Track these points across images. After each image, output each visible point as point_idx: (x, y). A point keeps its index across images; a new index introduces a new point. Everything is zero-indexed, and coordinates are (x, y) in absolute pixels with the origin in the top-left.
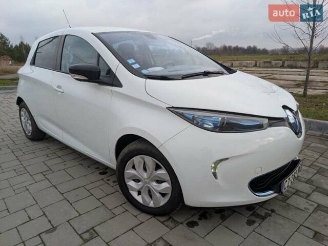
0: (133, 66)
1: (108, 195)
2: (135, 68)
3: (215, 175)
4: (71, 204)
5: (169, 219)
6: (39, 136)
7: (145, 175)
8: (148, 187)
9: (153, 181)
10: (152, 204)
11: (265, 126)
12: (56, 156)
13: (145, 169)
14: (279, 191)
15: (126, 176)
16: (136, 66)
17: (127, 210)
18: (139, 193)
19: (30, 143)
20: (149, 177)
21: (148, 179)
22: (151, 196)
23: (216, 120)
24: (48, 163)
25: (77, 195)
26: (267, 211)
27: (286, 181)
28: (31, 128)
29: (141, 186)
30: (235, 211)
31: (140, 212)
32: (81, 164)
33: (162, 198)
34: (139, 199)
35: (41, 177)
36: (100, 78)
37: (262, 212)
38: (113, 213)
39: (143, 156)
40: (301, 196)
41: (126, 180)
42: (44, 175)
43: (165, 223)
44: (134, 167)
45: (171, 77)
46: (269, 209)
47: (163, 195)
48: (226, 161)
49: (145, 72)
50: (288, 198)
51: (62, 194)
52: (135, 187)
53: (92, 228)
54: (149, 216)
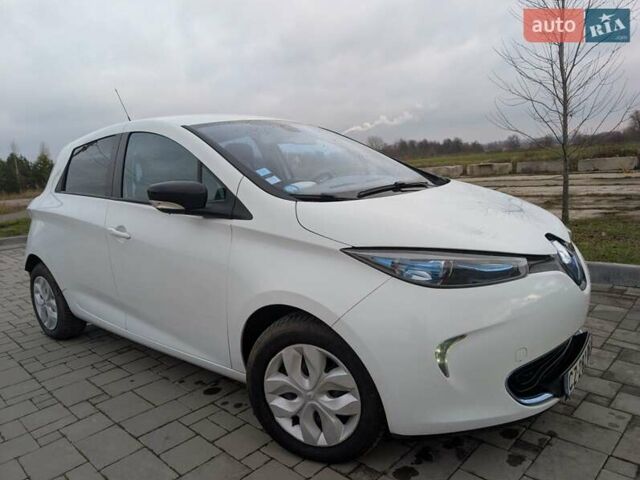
0: (267, 180)
1: (229, 432)
2: (271, 183)
3: (443, 368)
4: (158, 457)
5: (359, 466)
6: (72, 329)
7: (307, 384)
8: (313, 406)
9: (322, 393)
10: (322, 441)
11: (523, 272)
12: (112, 366)
13: (305, 372)
14: (560, 392)
15: (267, 389)
16: (274, 180)
17: (272, 459)
18: (296, 420)
19: (53, 345)
20: (315, 387)
21: (312, 390)
22: (319, 424)
23: (436, 266)
24: (98, 381)
25: (167, 438)
26: (541, 436)
27: (571, 373)
28: (55, 315)
29: (298, 407)
30: (482, 441)
31: (299, 460)
32: (164, 378)
33: (343, 426)
34: (296, 432)
35: (87, 408)
36: (207, 205)
37: (533, 439)
38: (247, 467)
39: (300, 345)
40: (598, 403)
41: (267, 396)
42: (94, 405)
43: (351, 476)
44: (282, 370)
45: (340, 196)
46: (546, 431)
47: (344, 419)
48: (462, 341)
49: (291, 189)
50: (576, 409)
51: (136, 438)
52: (287, 408)
54: (318, 465)
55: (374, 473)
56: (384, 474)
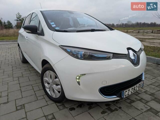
1: (40, 90)
2: (53, 26)
3: (79, 83)
4: (21, 92)
5: (62, 105)
7: (51, 81)
8: (52, 87)
9: (54, 84)
10: (54, 97)
12: (29, 70)
13: (51, 78)
14: (120, 96)
15: (44, 81)
17: (44, 98)
21: (52, 83)
22: (54, 92)
23: (81, 53)
24: (23, 73)
25: (26, 88)
26: (116, 108)
28: (22, 57)
30: (98, 105)
32: (37, 75)
33: (59, 94)
35: (17, 79)
37: (113, 108)
38: (37, 99)
39: (50, 71)
41: (44, 83)
43: (59, 107)
46: (119, 107)
47: (59, 92)
49: (57, 28)
50: (134, 102)
51: (20, 87)
52: (47, 87)
53: (24, 105)
54: (53, 102)
55: (65, 107)
56: (67, 108)
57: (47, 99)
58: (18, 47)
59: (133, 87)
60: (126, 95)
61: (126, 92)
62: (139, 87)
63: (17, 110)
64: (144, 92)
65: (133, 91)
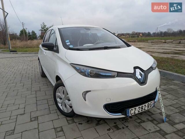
2: (67, 44)
3: (85, 99)
4: (37, 106)
5: (72, 119)
7: (63, 96)
8: (65, 102)
9: (66, 99)
10: (66, 111)
12: (47, 85)
13: (63, 93)
15: (57, 96)
17: (57, 112)
18: (61, 105)
21: (64, 98)
22: (66, 107)
23: (88, 71)
25: (42, 102)
26: (124, 126)
29: (62, 101)
31: (61, 114)
34: (61, 107)
35: (34, 93)
36: (54, 49)
37: (121, 126)
38: (50, 113)
39: (63, 87)
40: (153, 123)
41: (57, 98)
42: (36, 92)
43: (68, 121)
46: (126, 125)
48: (90, 92)
49: (71, 46)
50: (144, 122)
51: (37, 101)
52: (59, 101)
53: (37, 117)
54: (64, 116)
55: (74, 122)
56: (76, 123)
57: (59, 113)
58: (39, 61)
59: (141, 106)
60: (131, 113)
61: (132, 110)
62: (148, 106)
63: (31, 121)
64: (159, 113)
65: (140, 110)
